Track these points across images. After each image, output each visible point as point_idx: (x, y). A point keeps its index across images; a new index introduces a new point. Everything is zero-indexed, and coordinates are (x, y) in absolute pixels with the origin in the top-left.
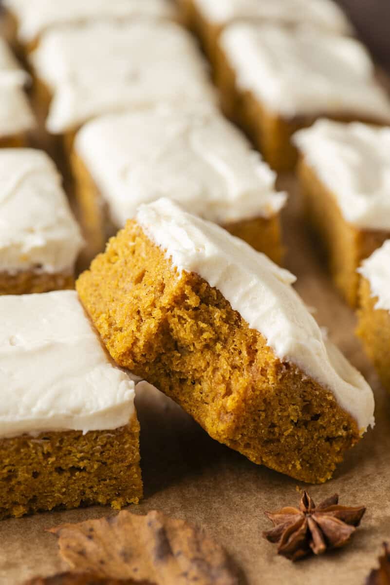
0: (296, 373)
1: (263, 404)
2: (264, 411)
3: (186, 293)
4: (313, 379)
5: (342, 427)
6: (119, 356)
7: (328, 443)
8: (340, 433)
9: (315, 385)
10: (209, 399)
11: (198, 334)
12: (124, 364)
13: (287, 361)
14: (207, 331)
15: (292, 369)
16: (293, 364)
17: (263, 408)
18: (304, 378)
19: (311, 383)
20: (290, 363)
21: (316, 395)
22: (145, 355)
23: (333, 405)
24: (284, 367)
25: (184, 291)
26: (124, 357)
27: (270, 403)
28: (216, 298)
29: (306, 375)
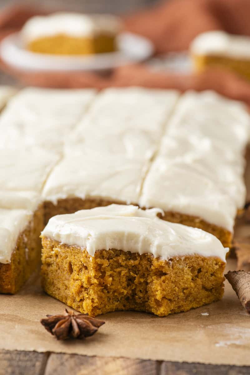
0: (177, 259)
1: (172, 284)
2: (176, 286)
3: (99, 263)
4: (187, 256)
5: (214, 265)
6: (91, 312)
7: (213, 277)
8: (216, 268)
9: (189, 257)
10: (146, 299)
11: (119, 275)
12: (96, 314)
13: (170, 258)
14: (122, 271)
15: (174, 259)
16: (173, 257)
17: (174, 286)
18: (183, 258)
19: (187, 258)
20: (172, 258)
21: (193, 262)
22: (102, 303)
23: (204, 260)
24: (170, 261)
25: (98, 263)
26: (94, 311)
27: (175, 281)
28: (114, 253)
29: (182, 257)
